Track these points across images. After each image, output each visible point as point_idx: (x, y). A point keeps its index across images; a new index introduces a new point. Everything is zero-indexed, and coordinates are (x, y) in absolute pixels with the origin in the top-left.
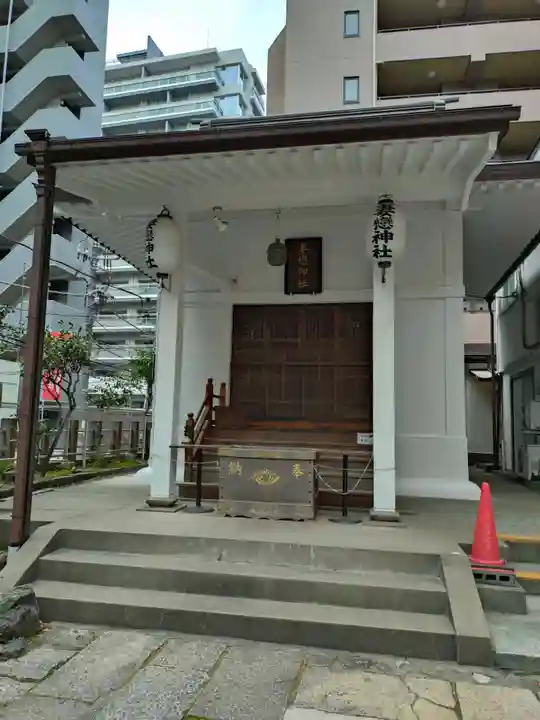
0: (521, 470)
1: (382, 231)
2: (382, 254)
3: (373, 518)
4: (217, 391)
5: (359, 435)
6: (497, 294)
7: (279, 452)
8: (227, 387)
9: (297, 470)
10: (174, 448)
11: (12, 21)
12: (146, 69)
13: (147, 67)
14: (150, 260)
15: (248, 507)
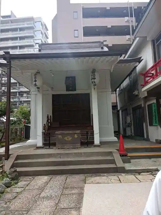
0: (125, 134)
1: (93, 77)
2: (94, 83)
3: (95, 146)
4: (49, 118)
6: (117, 90)
7: (71, 132)
9: (76, 136)
12: (11, 21)
13: (11, 20)
14: (36, 84)
15: (64, 146)
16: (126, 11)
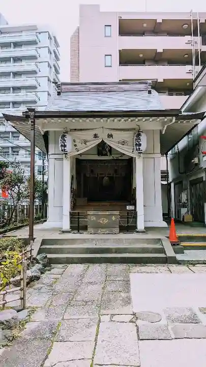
0: (178, 217)
3: (138, 232)
5: (127, 207)
6: (169, 153)
7: (107, 213)
9: (114, 218)
14: (64, 150)
15: (98, 231)
16: (187, 25)
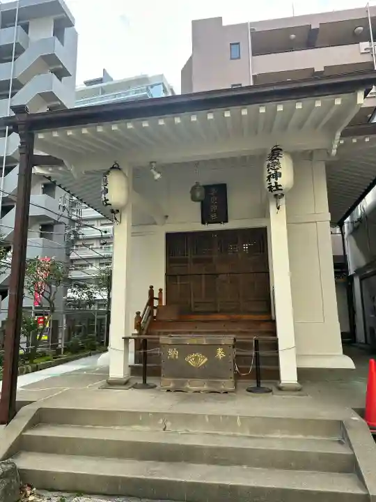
1: (273, 172)
2: (275, 188)
3: (280, 389)
4: (156, 295)
6: (346, 221)
8: (164, 292)
9: (220, 353)
10: (126, 339)
11: (15, 60)
12: (102, 89)
13: (102, 87)
14: (106, 201)
15: (183, 384)
16: (362, 28)
